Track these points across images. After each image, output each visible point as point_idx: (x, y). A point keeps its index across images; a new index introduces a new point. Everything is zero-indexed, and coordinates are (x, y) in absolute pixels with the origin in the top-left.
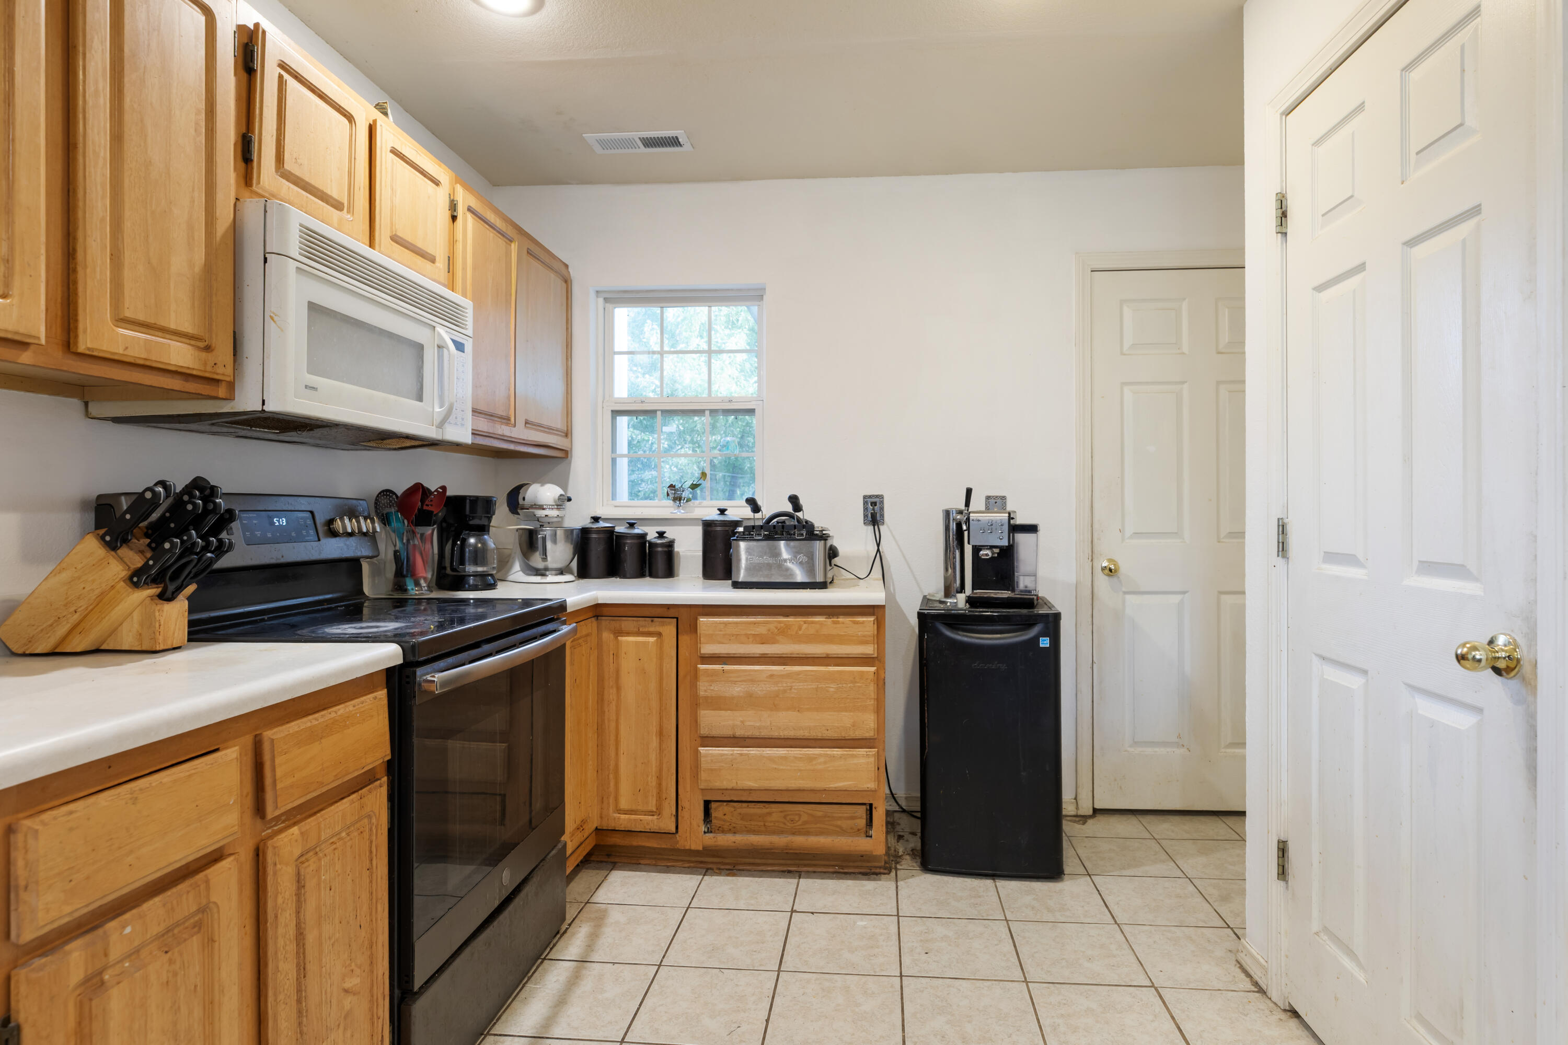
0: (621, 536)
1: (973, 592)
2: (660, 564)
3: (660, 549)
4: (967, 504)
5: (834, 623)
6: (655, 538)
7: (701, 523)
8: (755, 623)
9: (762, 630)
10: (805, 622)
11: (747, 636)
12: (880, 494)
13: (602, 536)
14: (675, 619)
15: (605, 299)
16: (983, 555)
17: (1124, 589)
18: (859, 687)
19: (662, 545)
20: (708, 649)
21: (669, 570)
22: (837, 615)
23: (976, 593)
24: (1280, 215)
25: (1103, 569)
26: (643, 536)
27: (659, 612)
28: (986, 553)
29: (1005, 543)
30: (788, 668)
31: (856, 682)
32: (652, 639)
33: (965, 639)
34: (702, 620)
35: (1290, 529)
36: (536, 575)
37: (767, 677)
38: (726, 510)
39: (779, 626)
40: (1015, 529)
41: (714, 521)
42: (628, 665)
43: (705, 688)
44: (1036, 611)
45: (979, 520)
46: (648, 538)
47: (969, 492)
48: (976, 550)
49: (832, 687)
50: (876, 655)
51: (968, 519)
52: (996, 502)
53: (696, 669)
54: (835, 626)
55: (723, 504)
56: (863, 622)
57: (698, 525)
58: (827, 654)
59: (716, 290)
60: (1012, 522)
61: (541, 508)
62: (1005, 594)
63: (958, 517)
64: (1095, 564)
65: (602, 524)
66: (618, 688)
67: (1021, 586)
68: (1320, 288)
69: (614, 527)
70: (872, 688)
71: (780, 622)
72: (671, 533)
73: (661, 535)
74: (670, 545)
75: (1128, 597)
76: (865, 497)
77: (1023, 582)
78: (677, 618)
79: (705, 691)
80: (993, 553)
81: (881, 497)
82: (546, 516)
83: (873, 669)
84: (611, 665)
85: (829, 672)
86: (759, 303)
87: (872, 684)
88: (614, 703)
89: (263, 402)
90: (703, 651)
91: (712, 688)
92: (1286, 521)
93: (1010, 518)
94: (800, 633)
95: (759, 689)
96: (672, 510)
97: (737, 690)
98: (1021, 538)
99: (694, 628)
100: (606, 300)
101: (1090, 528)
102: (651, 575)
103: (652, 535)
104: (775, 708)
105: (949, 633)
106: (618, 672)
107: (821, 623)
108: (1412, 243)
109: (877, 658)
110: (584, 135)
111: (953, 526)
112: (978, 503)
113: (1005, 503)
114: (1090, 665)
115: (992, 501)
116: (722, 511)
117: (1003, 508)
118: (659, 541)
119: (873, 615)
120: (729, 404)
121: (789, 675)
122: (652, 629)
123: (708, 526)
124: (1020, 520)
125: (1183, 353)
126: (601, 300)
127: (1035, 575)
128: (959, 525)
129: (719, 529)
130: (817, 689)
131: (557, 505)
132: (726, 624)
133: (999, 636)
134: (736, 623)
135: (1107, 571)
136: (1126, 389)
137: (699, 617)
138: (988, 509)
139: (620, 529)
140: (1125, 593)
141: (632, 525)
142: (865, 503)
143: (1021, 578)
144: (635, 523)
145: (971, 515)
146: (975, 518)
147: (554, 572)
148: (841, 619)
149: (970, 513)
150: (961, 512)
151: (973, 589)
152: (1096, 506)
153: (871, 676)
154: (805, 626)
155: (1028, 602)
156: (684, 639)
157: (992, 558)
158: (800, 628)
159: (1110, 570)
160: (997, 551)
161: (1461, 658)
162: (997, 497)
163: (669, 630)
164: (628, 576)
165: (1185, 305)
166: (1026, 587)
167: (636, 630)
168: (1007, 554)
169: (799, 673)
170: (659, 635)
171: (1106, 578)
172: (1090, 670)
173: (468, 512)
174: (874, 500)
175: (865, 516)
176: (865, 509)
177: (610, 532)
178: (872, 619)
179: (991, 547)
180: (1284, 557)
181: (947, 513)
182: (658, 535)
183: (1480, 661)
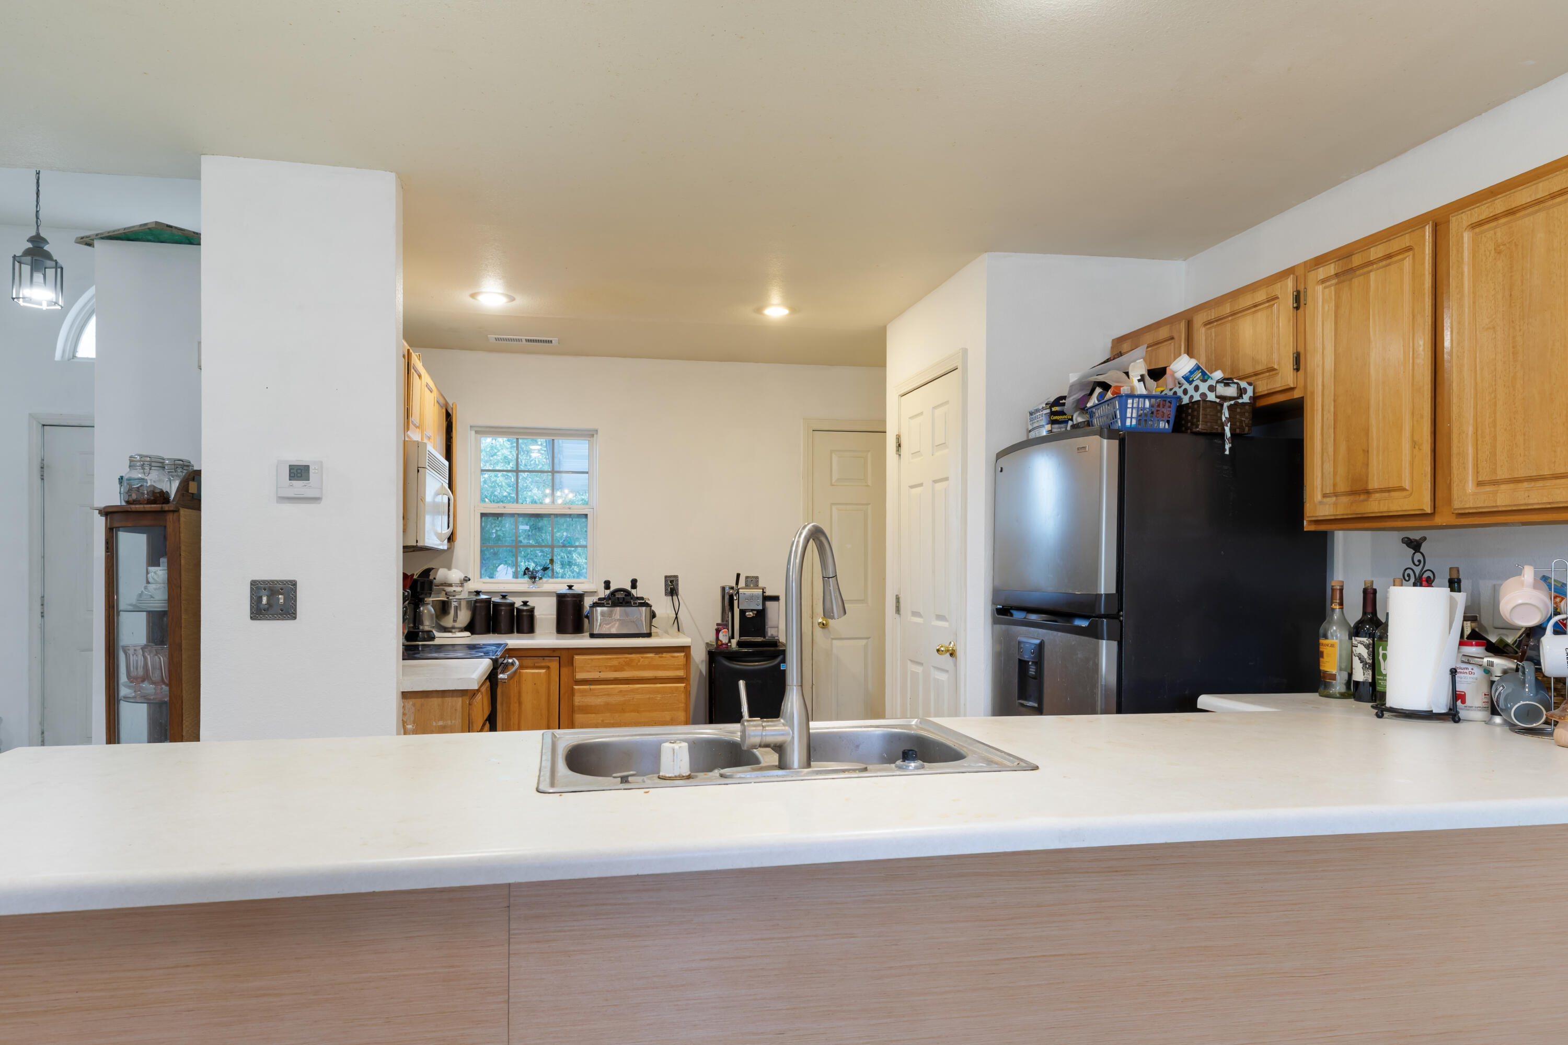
0: (496, 605)
1: (740, 638)
2: (525, 625)
3: (525, 613)
4: (737, 583)
5: (660, 657)
6: (521, 605)
7: (555, 595)
8: (611, 659)
9: (615, 663)
10: (642, 657)
11: (606, 667)
12: (676, 574)
13: (483, 604)
14: (558, 658)
15: (475, 431)
16: (748, 615)
17: (832, 637)
18: (675, 696)
19: (527, 610)
20: (580, 676)
21: (531, 630)
22: (662, 653)
23: (742, 639)
24: (897, 446)
25: (819, 624)
26: (512, 604)
27: (547, 653)
28: (750, 614)
29: (760, 607)
30: (631, 686)
31: (673, 693)
32: (543, 671)
33: (738, 667)
34: (576, 657)
35: (901, 600)
36: (445, 632)
37: (618, 692)
38: (573, 586)
39: (626, 660)
40: (766, 598)
41: (566, 594)
42: (527, 688)
43: (578, 700)
44: (778, 648)
45: (745, 594)
46: (516, 606)
47: (738, 575)
48: (743, 612)
49: (659, 697)
50: (685, 677)
51: (738, 592)
52: (753, 581)
53: (573, 689)
54: (661, 659)
55: (570, 581)
56: (678, 657)
57: (554, 597)
58: (655, 677)
59: (560, 429)
60: (764, 594)
61: (450, 585)
62: (759, 639)
63: (731, 591)
64: (814, 621)
65: (483, 597)
66: (520, 703)
67: (769, 634)
68: (912, 487)
69: (491, 598)
70: (683, 696)
71: (626, 658)
72: (532, 602)
73: (525, 603)
74: (532, 610)
75: (835, 642)
76: (666, 577)
77: (770, 632)
78: (559, 657)
79: (579, 702)
80: (753, 614)
81: (676, 577)
82: (454, 591)
83: (683, 685)
84: (515, 688)
85: (657, 687)
86: (590, 439)
87: (683, 694)
88: (517, 713)
89: (417, 541)
90: (577, 677)
91: (583, 700)
92: (899, 596)
93: (763, 592)
94: (639, 664)
95: (611, 699)
96: (527, 586)
97: (599, 701)
98: (769, 604)
99: (571, 662)
100: (477, 432)
101: (811, 597)
102: (518, 632)
103: (518, 603)
104: (623, 711)
105: (727, 663)
106: (520, 693)
107: (652, 658)
108: (935, 482)
109: (685, 678)
110: (489, 336)
111: (727, 597)
112: (742, 583)
113: (758, 581)
114: (811, 686)
115: (749, 579)
116: (570, 587)
117: (756, 586)
118: (525, 608)
119: (683, 652)
120: (569, 510)
121: (632, 691)
122: (543, 664)
123: (561, 598)
124: (769, 593)
125: (868, 486)
126: (473, 432)
127: (778, 627)
128: (731, 597)
129: (569, 599)
130: (649, 698)
131: (461, 584)
132: (592, 660)
133: (757, 664)
134: (599, 659)
135: (821, 625)
136: (834, 508)
137: (575, 656)
138: (747, 586)
139: (496, 599)
140: (833, 639)
141: (504, 597)
142: (666, 581)
143: (769, 629)
144: (507, 595)
145: (740, 590)
146: (742, 592)
147: (457, 630)
148: (664, 655)
149: (739, 589)
150: (732, 588)
151: (740, 637)
152: (814, 583)
153: (683, 689)
154: (642, 660)
155: (774, 643)
156: (565, 671)
157: (753, 616)
158: (639, 661)
159: (823, 624)
160: (755, 612)
161: (938, 651)
162: (753, 577)
163: (554, 665)
164: (503, 632)
165: (869, 455)
166: (772, 635)
167: (532, 665)
168: (761, 614)
169: (638, 689)
170: (548, 668)
171: (821, 629)
172: (811, 689)
173: (419, 590)
174: (672, 579)
175: (666, 590)
176: (666, 585)
177: (488, 601)
178: (683, 654)
179: (752, 610)
180: (898, 614)
181: (723, 589)
182: (522, 604)
183: (943, 651)
